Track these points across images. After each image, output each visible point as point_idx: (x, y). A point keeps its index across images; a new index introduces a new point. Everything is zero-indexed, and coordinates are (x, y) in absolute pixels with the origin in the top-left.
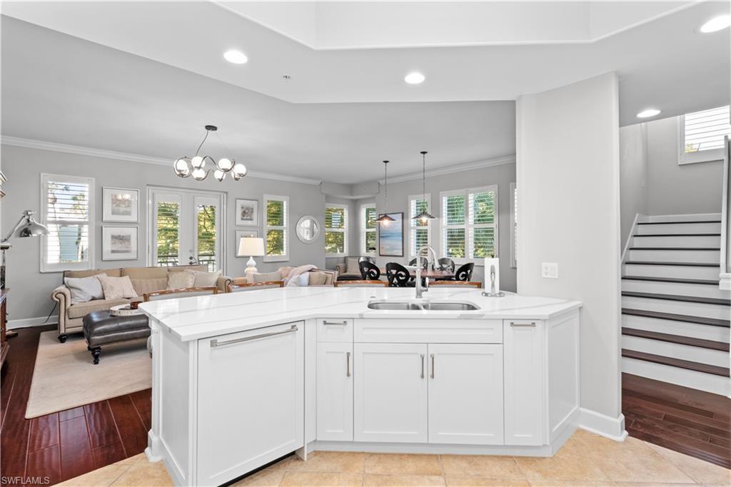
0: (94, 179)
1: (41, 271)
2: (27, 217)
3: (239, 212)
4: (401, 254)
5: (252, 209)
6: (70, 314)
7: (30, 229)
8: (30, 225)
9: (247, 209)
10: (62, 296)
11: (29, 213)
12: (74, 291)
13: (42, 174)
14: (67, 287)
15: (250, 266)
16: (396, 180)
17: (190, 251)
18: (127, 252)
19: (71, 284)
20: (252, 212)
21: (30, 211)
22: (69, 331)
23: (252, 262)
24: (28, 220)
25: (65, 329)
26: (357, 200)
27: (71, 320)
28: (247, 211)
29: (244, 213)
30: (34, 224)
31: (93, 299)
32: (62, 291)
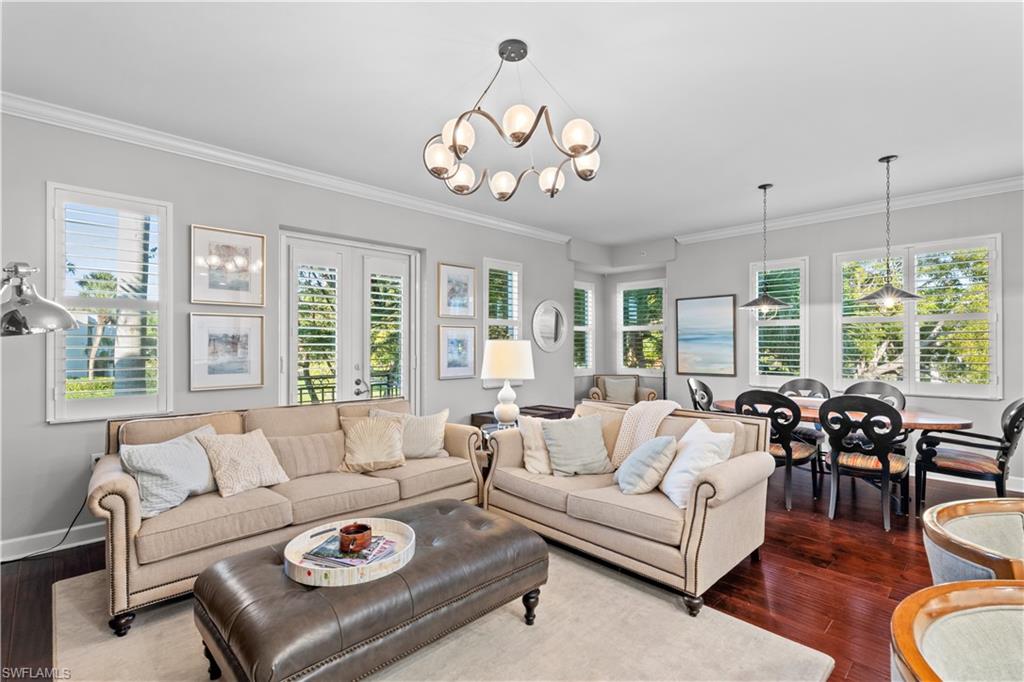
0: (170, 206)
1: (50, 419)
2: (14, 281)
3: (445, 289)
4: (733, 373)
5: (466, 284)
6: (141, 552)
7: (23, 312)
8: (23, 302)
9: (458, 284)
10: (116, 502)
11: (22, 270)
12: (146, 481)
13: (51, 185)
14: (125, 470)
15: (505, 401)
16: (698, 238)
17: (357, 368)
18: (241, 371)
19: (138, 463)
20: (466, 290)
21: (25, 265)
22: (139, 600)
23: (507, 392)
24: (19, 290)
25: (128, 594)
26: (611, 276)
27: (146, 569)
28: (457, 288)
29: (452, 293)
30: (35, 298)
31: (192, 496)
32: (119, 487)
